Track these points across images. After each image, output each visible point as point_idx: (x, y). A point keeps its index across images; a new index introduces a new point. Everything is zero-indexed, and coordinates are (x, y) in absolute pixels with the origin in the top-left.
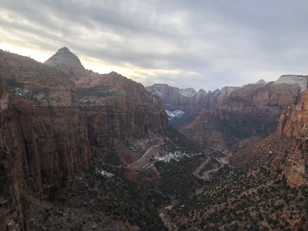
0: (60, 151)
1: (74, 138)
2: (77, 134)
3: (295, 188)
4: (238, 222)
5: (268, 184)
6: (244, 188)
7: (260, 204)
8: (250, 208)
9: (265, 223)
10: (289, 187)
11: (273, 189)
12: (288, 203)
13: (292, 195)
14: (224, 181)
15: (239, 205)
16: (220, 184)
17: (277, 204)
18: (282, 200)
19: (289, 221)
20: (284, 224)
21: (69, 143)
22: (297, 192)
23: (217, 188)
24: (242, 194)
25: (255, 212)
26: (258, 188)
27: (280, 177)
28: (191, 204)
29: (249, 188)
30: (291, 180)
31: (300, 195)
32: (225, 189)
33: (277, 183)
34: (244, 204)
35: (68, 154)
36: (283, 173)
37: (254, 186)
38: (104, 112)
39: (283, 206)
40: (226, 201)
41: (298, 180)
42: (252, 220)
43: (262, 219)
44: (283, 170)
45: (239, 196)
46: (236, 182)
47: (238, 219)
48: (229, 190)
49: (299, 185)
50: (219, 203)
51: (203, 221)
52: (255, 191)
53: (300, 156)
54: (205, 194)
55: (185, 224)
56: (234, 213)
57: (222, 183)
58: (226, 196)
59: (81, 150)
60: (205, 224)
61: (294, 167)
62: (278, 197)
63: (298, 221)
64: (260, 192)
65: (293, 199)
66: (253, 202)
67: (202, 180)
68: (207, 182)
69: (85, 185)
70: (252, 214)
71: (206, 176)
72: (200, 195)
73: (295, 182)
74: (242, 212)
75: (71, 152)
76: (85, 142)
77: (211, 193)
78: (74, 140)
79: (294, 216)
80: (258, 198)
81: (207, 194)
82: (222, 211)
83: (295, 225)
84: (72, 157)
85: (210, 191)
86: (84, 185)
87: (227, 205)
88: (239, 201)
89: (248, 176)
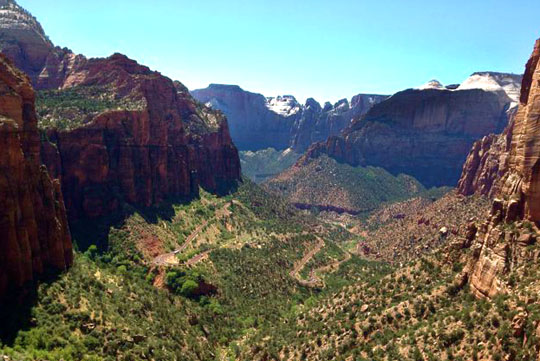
3: (485, 301)
5: (434, 293)
6: (389, 301)
7: (418, 332)
8: (399, 341)
10: (473, 298)
11: (445, 303)
12: (470, 327)
13: (479, 314)
14: (351, 288)
18: (460, 322)
22: (488, 307)
23: (336, 301)
24: (384, 313)
25: (408, 347)
26: (415, 300)
27: (459, 278)
30: (478, 285)
31: (493, 312)
32: (352, 305)
33: (453, 291)
34: (387, 333)
36: (465, 269)
37: (407, 297)
39: (461, 335)
41: (490, 285)
46: (373, 290)
48: (358, 305)
50: (339, 333)
52: (409, 306)
54: (311, 314)
56: (368, 351)
59: (48, 226)
62: (452, 317)
64: (420, 310)
65: (480, 321)
66: (405, 328)
68: (317, 290)
70: (401, 351)
71: (315, 279)
72: (302, 317)
73: (485, 289)
74: (384, 348)
77: (324, 312)
80: (415, 321)
81: (316, 314)
85: (322, 307)
87: (355, 336)
88: (378, 327)
89: (397, 278)
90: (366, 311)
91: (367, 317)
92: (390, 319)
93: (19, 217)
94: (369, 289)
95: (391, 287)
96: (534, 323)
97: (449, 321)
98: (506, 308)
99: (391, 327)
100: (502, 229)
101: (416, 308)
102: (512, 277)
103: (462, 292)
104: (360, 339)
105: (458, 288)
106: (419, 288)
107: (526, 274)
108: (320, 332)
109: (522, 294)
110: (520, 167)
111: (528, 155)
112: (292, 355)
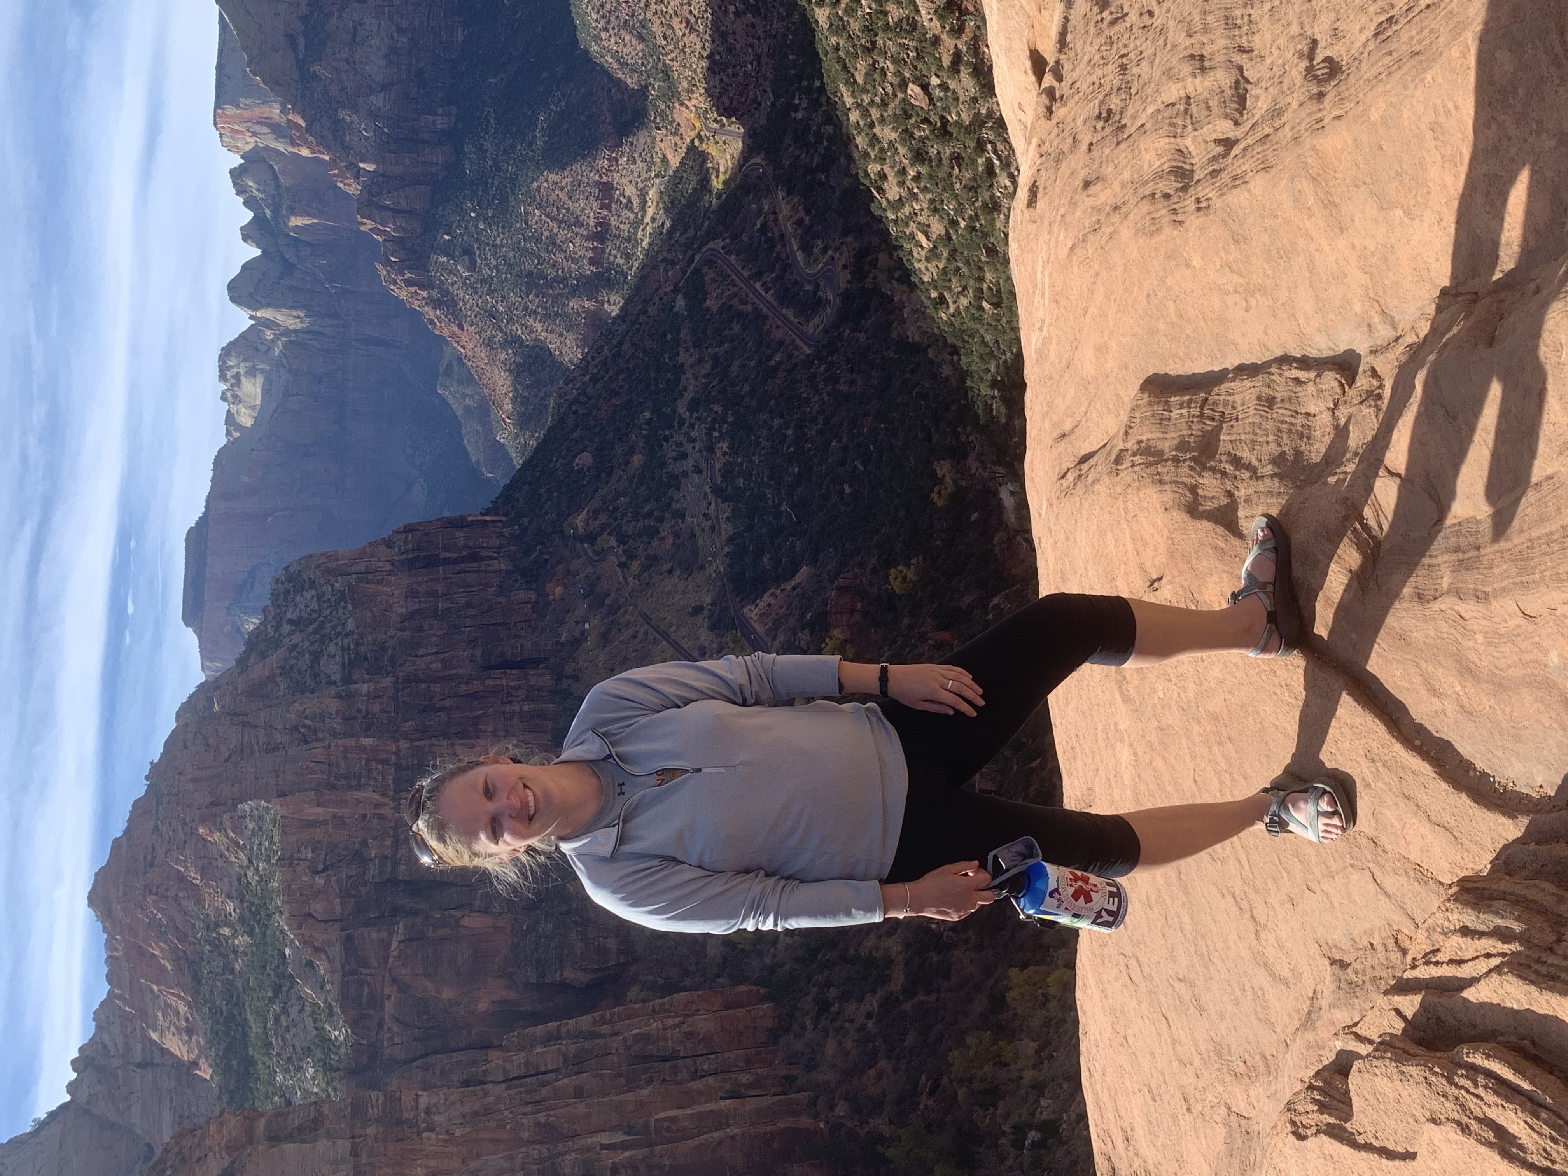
1: (567, 1105)
2: (544, 1091)
21: (605, 1138)
24: (934, 27)
32: (906, 138)
38: (388, 945)
48: (907, 115)
58: (944, 134)
59: (646, 1058)
69: (869, 1016)
75: (658, 1116)
76: (595, 1035)
77: (925, 230)
78: (581, 1109)
84: (697, 1109)
85: (912, 237)
86: (870, 1024)
90: (925, 87)
91: (944, 87)
93: (620, 1137)
94: (860, 80)
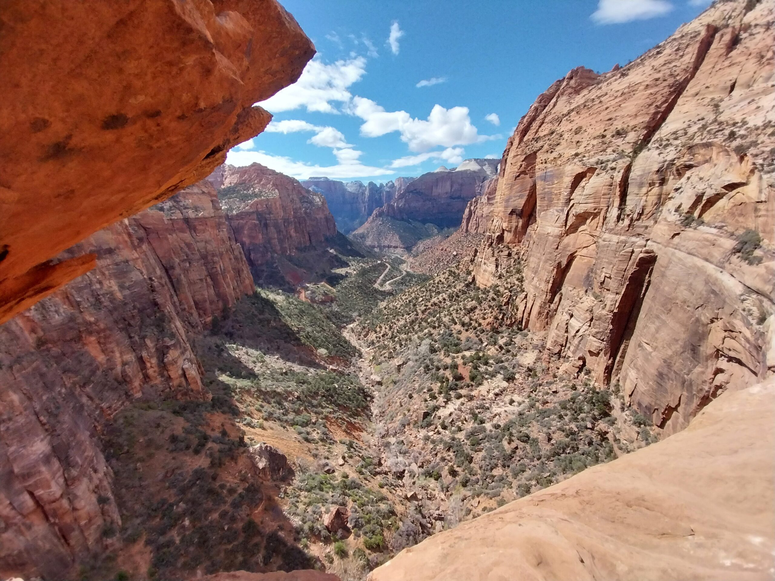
0: (213, 276)
3: (485, 289)
4: (431, 329)
5: (458, 288)
6: (433, 294)
7: (451, 309)
8: (442, 315)
9: (458, 327)
10: (479, 288)
11: (464, 293)
12: (480, 303)
13: (484, 296)
14: (411, 290)
15: (429, 313)
16: (407, 294)
17: (468, 307)
18: (474, 302)
19: (481, 321)
20: (477, 325)
22: (489, 292)
23: (404, 298)
24: (432, 301)
25: (448, 317)
26: (448, 292)
27: (470, 279)
28: (377, 318)
29: (439, 293)
30: (481, 281)
31: (491, 295)
32: (413, 299)
33: (467, 286)
34: (435, 311)
35: (224, 278)
36: (473, 273)
37: (444, 292)
38: (254, 220)
39: (476, 308)
40: (416, 310)
41: (488, 280)
42: (445, 325)
43: (456, 324)
44: (473, 271)
45: (429, 304)
46: (424, 289)
47: (430, 326)
48: (417, 299)
49: (489, 285)
50: (409, 314)
51: (393, 335)
52: (445, 296)
53: (491, 254)
54: (391, 306)
55: (373, 340)
56: (426, 321)
57: (409, 292)
58: (414, 305)
60: (396, 337)
61: (484, 267)
62: (470, 299)
63: (490, 320)
64: (451, 297)
65: (485, 299)
66: (444, 308)
67: (384, 292)
68: (390, 294)
70: (444, 319)
71: (387, 287)
72: (385, 308)
73: (485, 283)
74: (435, 319)
77: (398, 304)
79: (486, 317)
80: (449, 303)
81: (394, 306)
82: (413, 322)
83: (488, 325)
85: (396, 302)
87: (417, 315)
88: (429, 309)
89: (436, 282)
90: (422, 301)
91: (422, 304)
92: (435, 304)
95: (433, 287)
96: (514, 298)
97: (469, 301)
98: (499, 291)
99: (437, 308)
100: (493, 251)
101: (449, 296)
102: (500, 275)
103: (472, 286)
104: (420, 316)
105: (471, 283)
106: (449, 286)
107: (507, 272)
108: (398, 315)
109: (507, 283)
110: (501, 214)
111: (506, 207)
112: (383, 328)
